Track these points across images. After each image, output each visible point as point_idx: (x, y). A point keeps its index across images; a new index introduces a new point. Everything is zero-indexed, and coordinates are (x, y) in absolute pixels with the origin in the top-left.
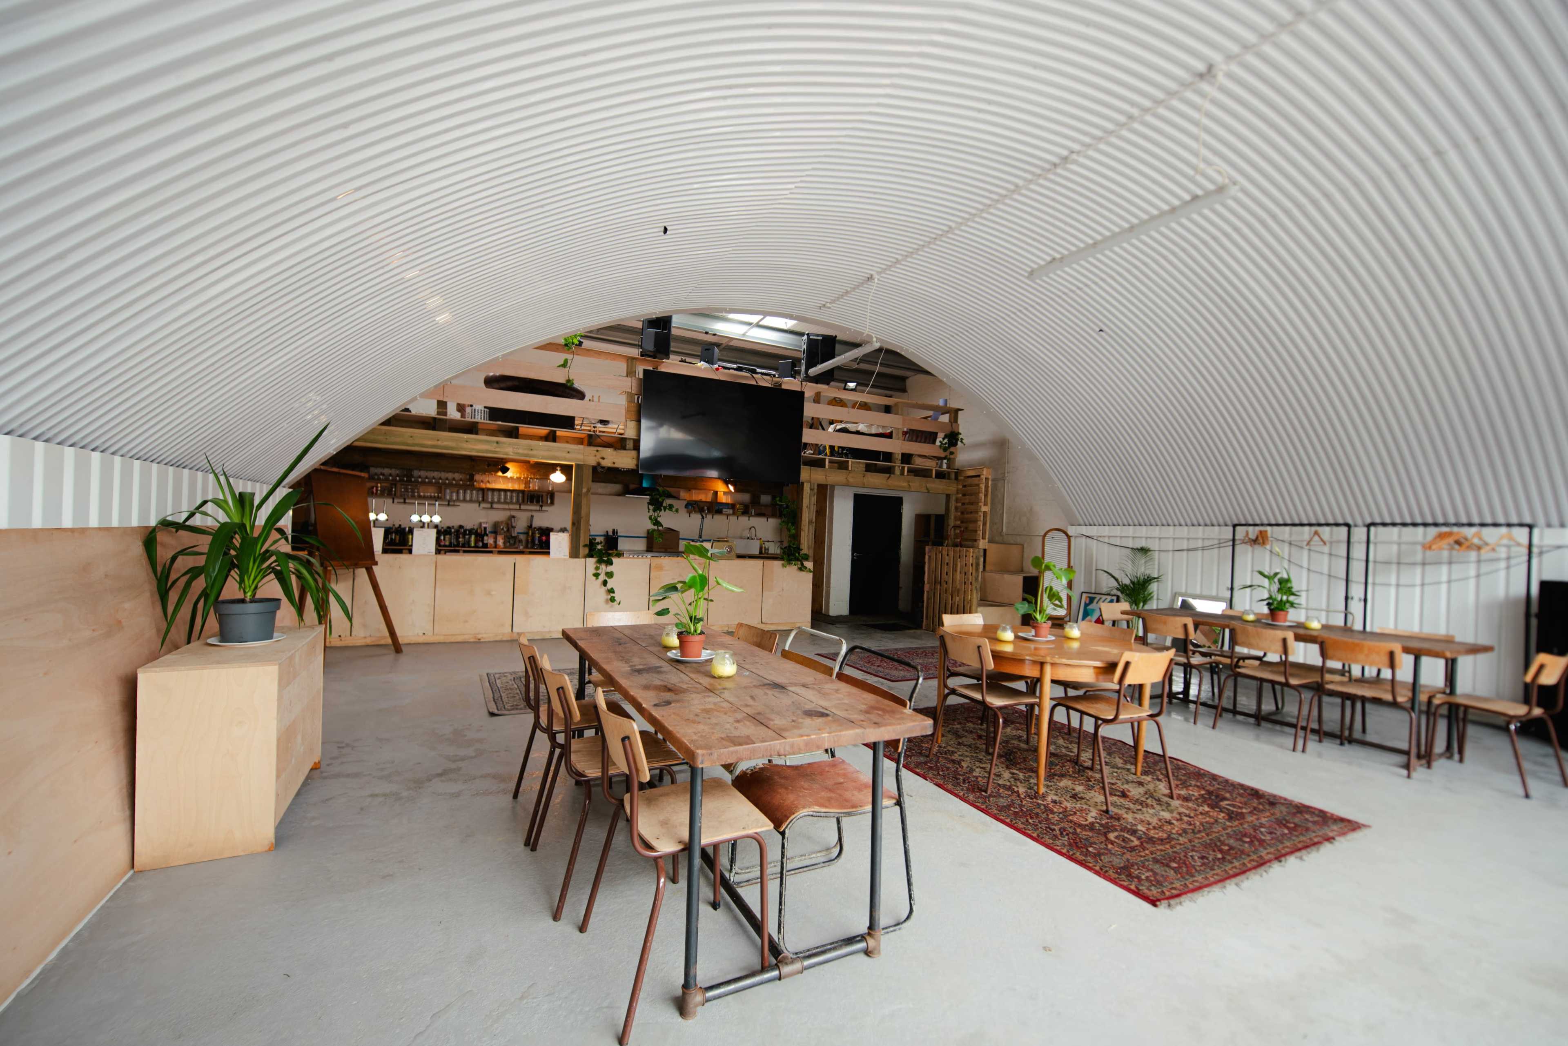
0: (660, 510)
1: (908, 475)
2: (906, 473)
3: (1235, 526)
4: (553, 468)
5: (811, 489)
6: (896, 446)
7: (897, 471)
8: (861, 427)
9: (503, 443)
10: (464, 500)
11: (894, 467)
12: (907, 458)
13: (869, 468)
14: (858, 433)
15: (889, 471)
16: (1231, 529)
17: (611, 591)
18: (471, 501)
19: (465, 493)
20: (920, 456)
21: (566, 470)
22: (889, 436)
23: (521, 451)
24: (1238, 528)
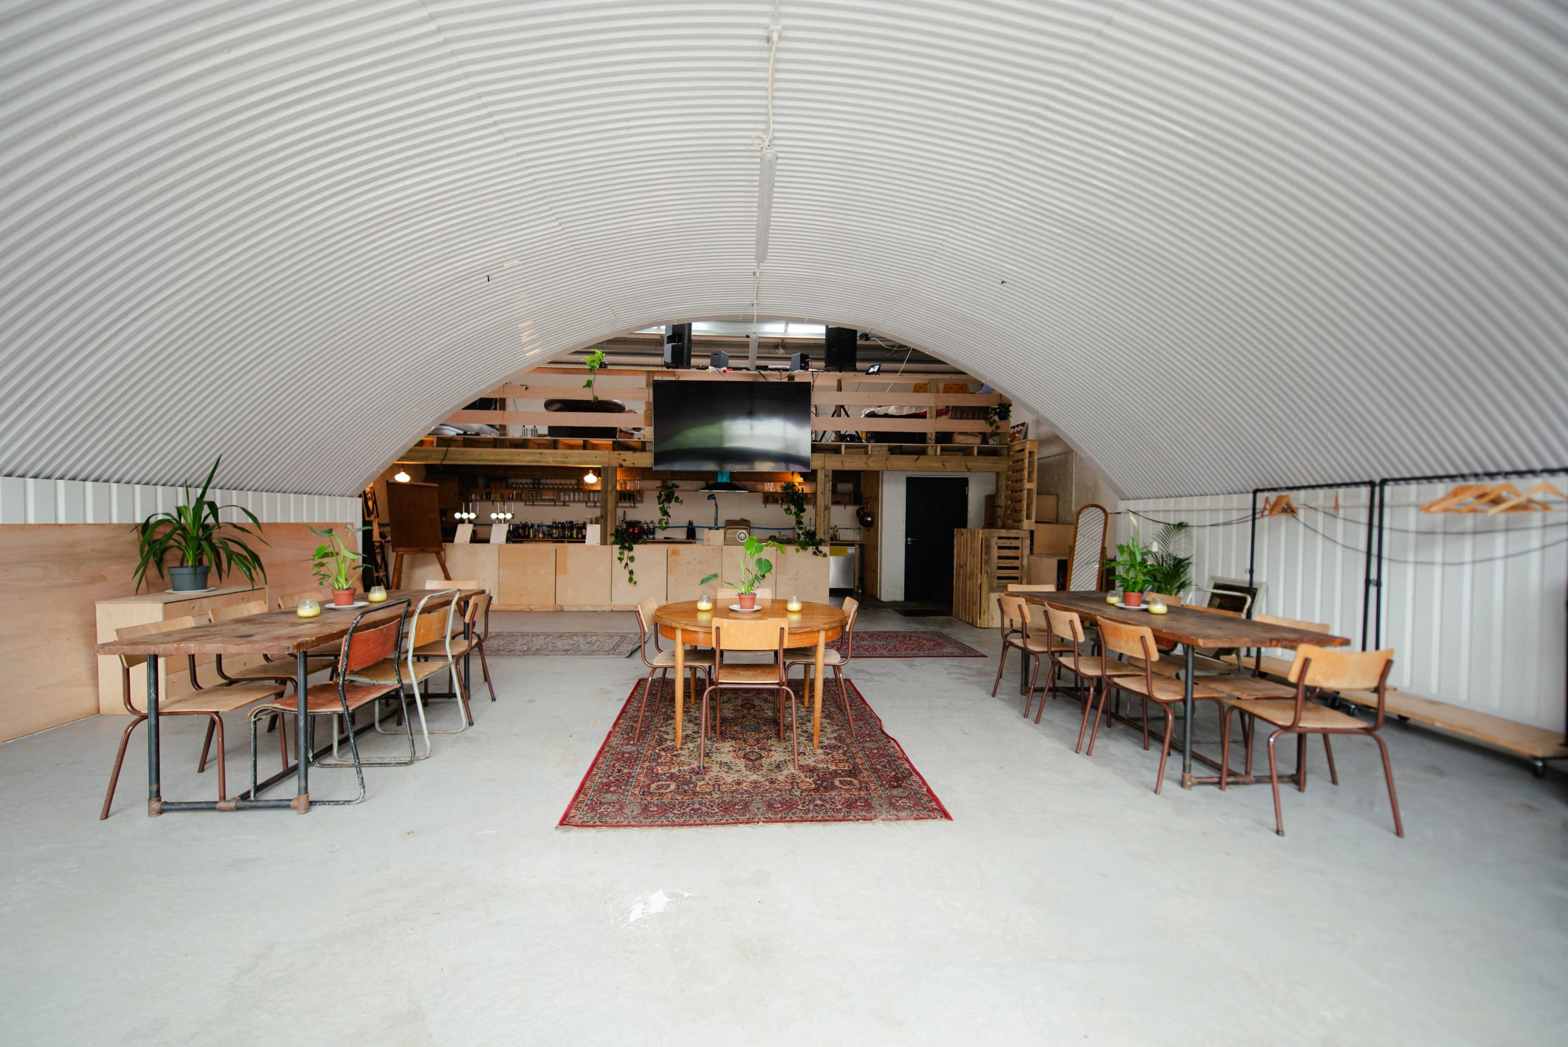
0: (670, 502)
1: (941, 455)
2: (938, 453)
3: (1255, 492)
4: (586, 471)
5: (826, 476)
6: (929, 426)
7: (930, 451)
8: (892, 410)
9: (546, 454)
10: (574, 501)
11: (927, 447)
12: (944, 437)
13: (892, 451)
14: (886, 416)
15: (923, 452)
16: (1251, 496)
17: (631, 573)
18: (579, 501)
19: (574, 495)
20: (961, 433)
21: (597, 472)
22: (923, 416)
23: (558, 459)
24: (1259, 495)
